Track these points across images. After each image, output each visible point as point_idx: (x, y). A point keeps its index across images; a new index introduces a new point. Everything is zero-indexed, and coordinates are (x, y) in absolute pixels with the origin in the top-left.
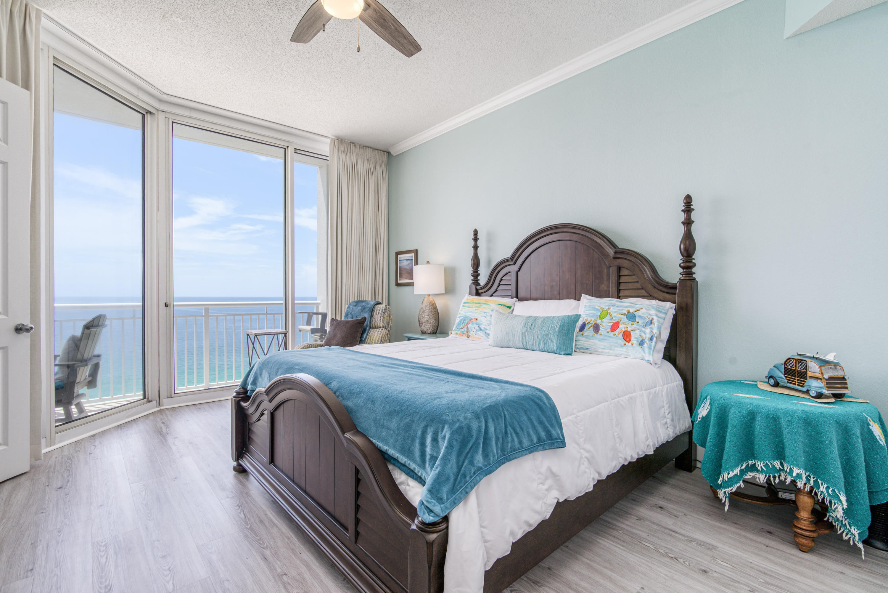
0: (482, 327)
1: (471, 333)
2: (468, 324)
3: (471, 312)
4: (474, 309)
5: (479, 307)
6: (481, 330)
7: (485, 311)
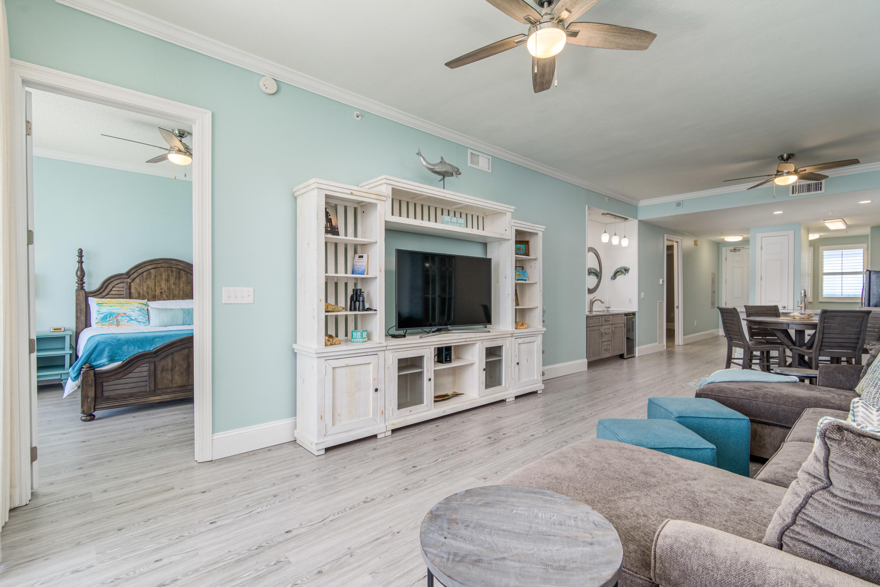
0: (133, 318)
1: (121, 323)
2: (116, 317)
3: (116, 309)
4: (119, 307)
5: (123, 306)
6: (132, 320)
7: (131, 308)
